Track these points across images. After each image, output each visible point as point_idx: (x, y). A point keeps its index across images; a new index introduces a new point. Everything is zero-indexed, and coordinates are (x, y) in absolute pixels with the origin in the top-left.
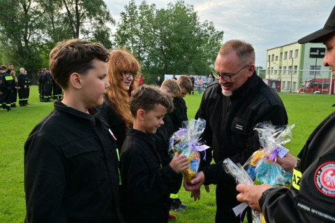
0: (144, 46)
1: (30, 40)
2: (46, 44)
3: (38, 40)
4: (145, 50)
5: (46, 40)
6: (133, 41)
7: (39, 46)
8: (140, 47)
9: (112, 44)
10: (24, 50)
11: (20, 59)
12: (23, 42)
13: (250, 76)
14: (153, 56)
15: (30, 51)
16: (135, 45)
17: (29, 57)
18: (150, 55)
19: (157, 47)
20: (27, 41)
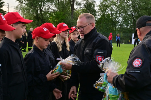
0: (120, 13)
1: (43, 10)
2: (53, 12)
3: (48, 9)
4: (120, 16)
5: (53, 10)
6: (112, 10)
7: (48, 14)
8: (116, 14)
9: (96, 12)
10: (39, 16)
11: (37, 22)
12: (39, 11)
13: (92, 29)
14: (125, 20)
15: (43, 17)
16: (113, 12)
17: (42, 21)
18: (123, 19)
19: (129, 13)
20: (41, 10)
